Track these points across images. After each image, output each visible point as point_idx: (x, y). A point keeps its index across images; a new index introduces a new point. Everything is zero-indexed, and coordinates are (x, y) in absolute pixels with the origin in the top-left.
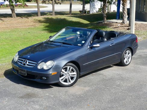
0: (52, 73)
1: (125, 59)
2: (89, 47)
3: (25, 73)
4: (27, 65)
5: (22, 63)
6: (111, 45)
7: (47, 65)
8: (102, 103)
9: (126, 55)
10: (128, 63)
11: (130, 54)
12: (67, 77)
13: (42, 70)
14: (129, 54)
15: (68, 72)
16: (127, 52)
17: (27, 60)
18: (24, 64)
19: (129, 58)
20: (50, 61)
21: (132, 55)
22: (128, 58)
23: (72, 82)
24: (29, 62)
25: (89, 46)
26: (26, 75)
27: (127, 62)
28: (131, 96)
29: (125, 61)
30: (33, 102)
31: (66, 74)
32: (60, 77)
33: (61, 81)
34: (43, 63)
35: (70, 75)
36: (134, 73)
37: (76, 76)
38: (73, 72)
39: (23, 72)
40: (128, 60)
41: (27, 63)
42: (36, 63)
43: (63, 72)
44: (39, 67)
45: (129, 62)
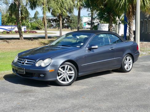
0: (49, 70)
1: (126, 65)
2: (87, 49)
3: (24, 72)
4: (26, 63)
5: (21, 63)
6: (110, 49)
7: (45, 63)
8: (98, 96)
9: (127, 61)
10: (128, 70)
11: (131, 61)
12: (65, 76)
13: (40, 67)
14: (129, 60)
15: (66, 71)
16: (128, 58)
17: (26, 59)
18: (23, 63)
19: (130, 64)
20: (47, 59)
21: (133, 62)
22: (128, 64)
23: (70, 81)
24: (27, 61)
25: (88, 47)
26: (25, 73)
27: (127, 68)
28: (128, 92)
29: (126, 67)
30: (29, 95)
31: (64, 73)
32: (58, 76)
33: (59, 80)
34: (41, 61)
35: (68, 74)
36: (134, 77)
37: (73, 75)
38: (71, 71)
39: (21, 71)
40: (129, 67)
41: (26, 62)
42: (34, 61)
43: (61, 71)
44: (37, 65)
45: (130, 69)
